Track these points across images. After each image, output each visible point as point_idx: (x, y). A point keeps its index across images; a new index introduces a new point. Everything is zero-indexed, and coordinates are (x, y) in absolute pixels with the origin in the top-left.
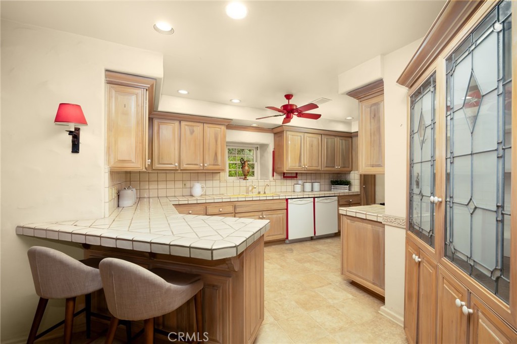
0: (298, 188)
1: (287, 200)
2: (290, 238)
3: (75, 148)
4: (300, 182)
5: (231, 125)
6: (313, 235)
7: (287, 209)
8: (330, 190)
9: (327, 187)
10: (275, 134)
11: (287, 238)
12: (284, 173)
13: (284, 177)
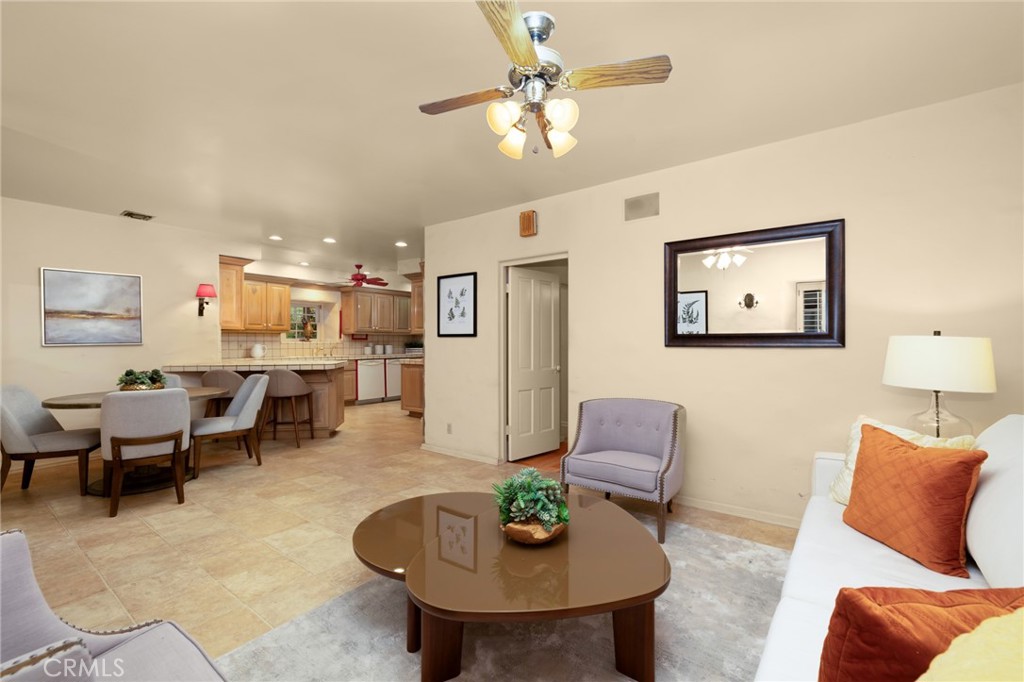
0: (368, 350)
1: (356, 361)
2: (360, 399)
3: (201, 313)
4: (371, 344)
5: (297, 284)
6: (383, 396)
7: (356, 370)
8: (405, 352)
9: (401, 349)
10: (343, 292)
11: (357, 399)
12: (353, 335)
13: (353, 339)
